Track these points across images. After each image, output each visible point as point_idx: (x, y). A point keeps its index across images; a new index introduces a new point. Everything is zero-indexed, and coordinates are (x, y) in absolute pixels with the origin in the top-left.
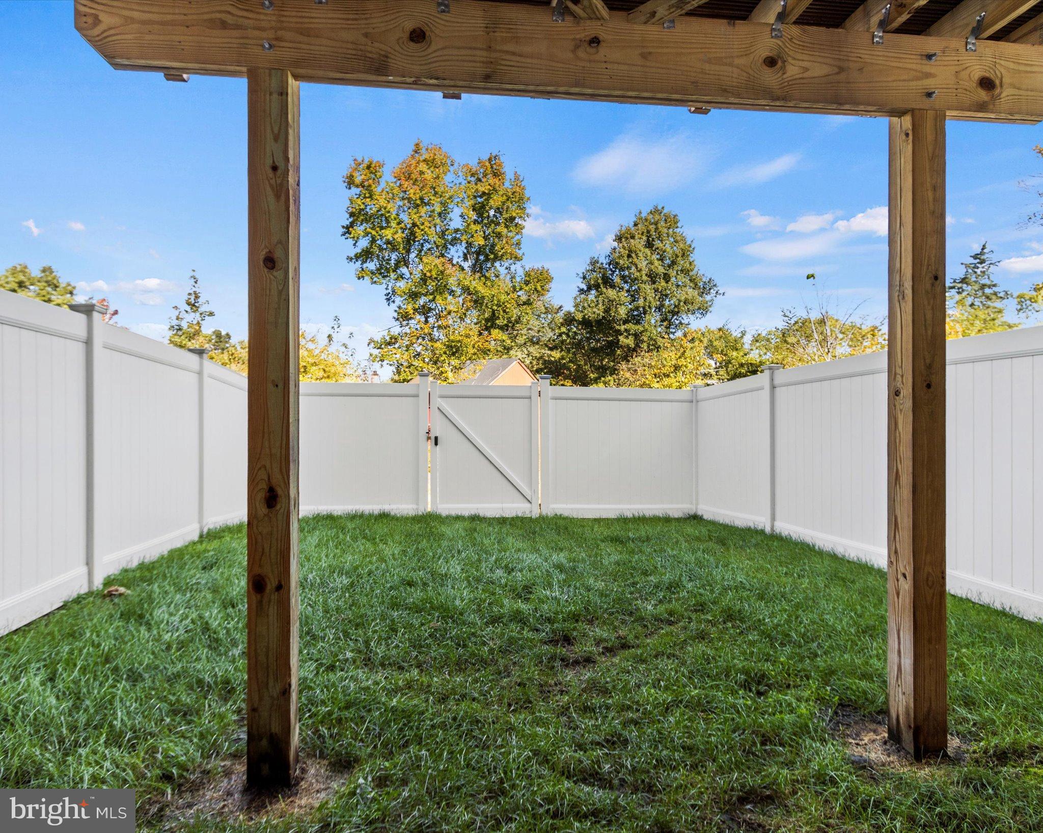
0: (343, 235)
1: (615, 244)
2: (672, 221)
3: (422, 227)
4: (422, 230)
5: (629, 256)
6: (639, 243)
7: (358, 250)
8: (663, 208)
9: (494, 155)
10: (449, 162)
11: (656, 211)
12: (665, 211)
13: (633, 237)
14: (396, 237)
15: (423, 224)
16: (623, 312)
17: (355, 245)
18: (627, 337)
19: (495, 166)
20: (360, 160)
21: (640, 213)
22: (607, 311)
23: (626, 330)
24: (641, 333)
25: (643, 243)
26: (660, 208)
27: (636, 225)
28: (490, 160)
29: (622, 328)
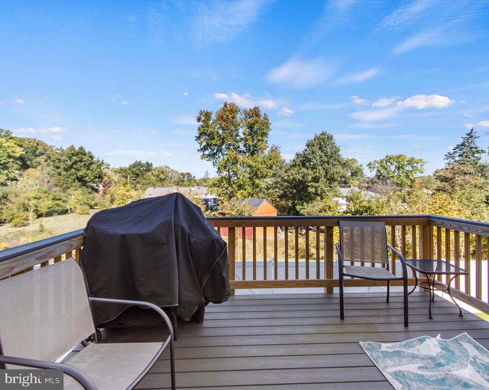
0: (196, 140)
1: (306, 147)
2: (330, 138)
3: (227, 139)
4: (227, 140)
5: (312, 154)
6: (316, 148)
7: (202, 147)
8: (326, 132)
9: (256, 107)
10: (238, 110)
11: (323, 134)
12: (327, 133)
13: (314, 146)
14: (217, 143)
15: (227, 138)
16: (310, 178)
17: (200, 146)
18: (312, 188)
19: (257, 112)
20: (203, 111)
21: (317, 135)
22: (303, 177)
23: (311, 185)
24: (318, 187)
25: (318, 148)
26: (325, 132)
27: (315, 140)
28: (255, 109)
29: (310, 184)
